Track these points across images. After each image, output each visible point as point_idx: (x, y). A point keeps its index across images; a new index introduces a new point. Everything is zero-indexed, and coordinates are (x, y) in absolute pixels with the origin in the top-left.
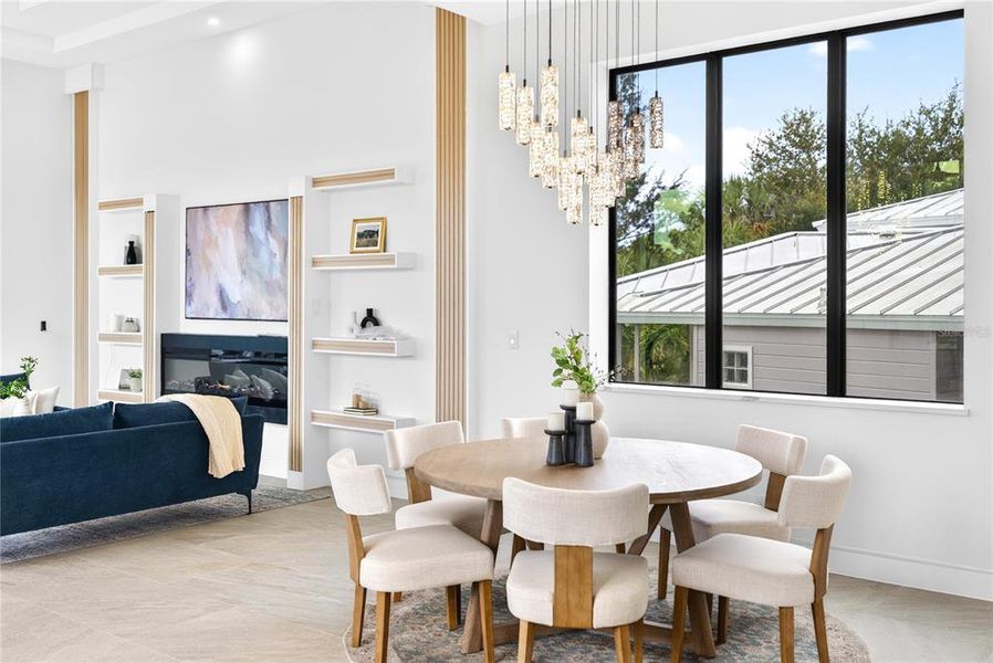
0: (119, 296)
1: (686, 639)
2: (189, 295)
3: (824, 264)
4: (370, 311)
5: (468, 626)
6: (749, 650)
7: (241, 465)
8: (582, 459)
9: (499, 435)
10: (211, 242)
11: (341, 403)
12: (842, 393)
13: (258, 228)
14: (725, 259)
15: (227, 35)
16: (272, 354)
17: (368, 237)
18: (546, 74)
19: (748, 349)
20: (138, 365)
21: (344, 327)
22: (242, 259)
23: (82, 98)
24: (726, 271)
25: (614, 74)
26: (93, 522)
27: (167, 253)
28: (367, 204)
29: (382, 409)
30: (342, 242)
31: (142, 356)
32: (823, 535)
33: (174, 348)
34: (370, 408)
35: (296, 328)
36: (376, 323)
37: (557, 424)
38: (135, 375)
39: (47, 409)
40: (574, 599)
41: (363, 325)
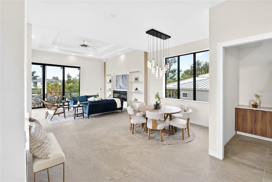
0: (109, 86)
1: (171, 131)
2: (116, 86)
3: (193, 82)
4: (137, 88)
5: (144, 128)
6: (179, 133)
7: (121, 107)
8: (158, 108)
9: (150, 104)
10: (119, 80)
11: (133, 99)
12: (195, 100)
13: (124, 78)
14: (180, 82)
15: (120, 55)
16: (125, 93)
17: (136, 79)
18: (153, 61)
19: (187, 93)
20: (111, 94)
21: (134, 90)
22: (122, 82)
23: (105, 63)
24: (180, 83)
25: (166, 59)
26: (104, 113)
27: (114, 81)
28: (136, 75)
29: (138, 100)
30: (133, 80)
31: (111, 93)
32: (188, 120)
33: (115, 92)
34: (136, 100)
35: (128, 90)
36: (137, 90)
37: (155, 104)
38: (110, 95)
39: (100, 100)
40: (155, 126)
41: (136, 90)
